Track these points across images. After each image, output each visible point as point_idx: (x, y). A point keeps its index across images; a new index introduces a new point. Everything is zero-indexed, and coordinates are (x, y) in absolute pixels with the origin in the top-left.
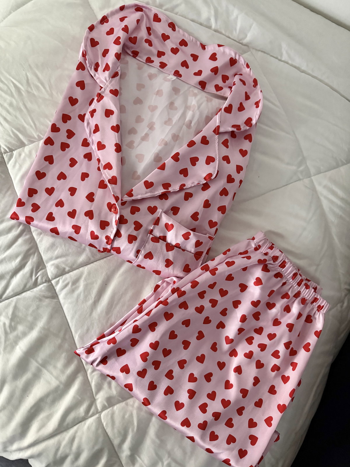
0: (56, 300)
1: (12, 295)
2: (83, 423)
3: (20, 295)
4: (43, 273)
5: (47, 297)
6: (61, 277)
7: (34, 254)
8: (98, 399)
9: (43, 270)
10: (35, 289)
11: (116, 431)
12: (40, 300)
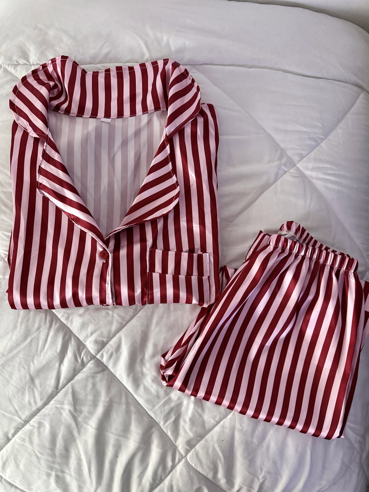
0: (107, 372)
1: (67, 382)
2: (174, 471)
3: (74, 379)
4: (86, 353)
5: (98, 373)
6: (103, 350)
7: (71, 338)
8: (178, 445)
9: (85, 350)
10: (85, 369)
11: (205, 467)
12: (93, 377)
